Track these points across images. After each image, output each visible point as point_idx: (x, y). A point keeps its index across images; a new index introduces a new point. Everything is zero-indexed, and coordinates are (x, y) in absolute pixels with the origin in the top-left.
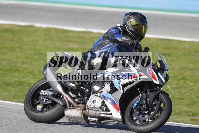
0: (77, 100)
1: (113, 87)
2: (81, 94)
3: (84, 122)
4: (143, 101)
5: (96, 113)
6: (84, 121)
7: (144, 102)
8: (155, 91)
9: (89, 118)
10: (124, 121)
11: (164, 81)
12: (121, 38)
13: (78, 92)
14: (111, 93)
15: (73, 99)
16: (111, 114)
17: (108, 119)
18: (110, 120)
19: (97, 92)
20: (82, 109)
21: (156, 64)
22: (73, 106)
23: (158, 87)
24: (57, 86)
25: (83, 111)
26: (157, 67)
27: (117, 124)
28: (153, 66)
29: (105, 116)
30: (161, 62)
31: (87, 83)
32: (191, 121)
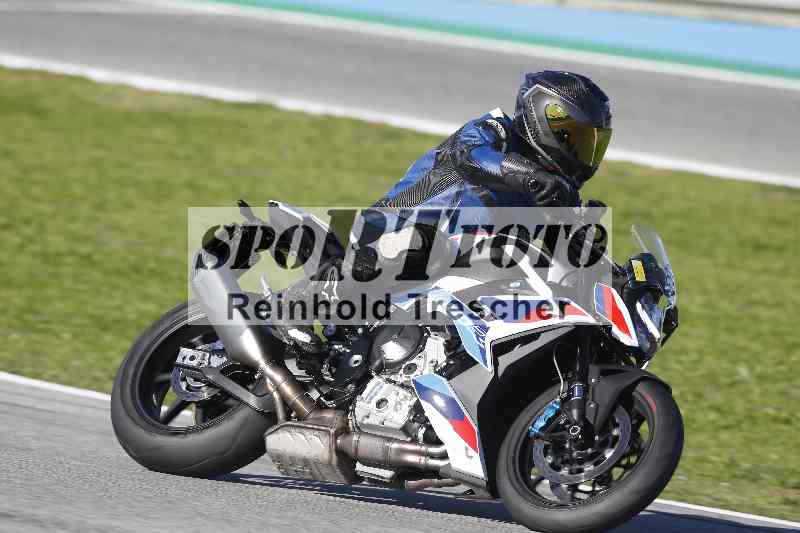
0: (315, 395)
1: (459, 350)
2: (334, 371)
3: (337, 479)
4: (570, 410)
5: (386, 450)
6: (341, 476)
7: (575, 413)
8: (620, 371)
9: (359, 467)
10: (492, 485)
11: (657, 334)
12: (499, 162)
13: (322, 363)
14: (449, 372)
15: (302, 387)
16: (444, 456)
17: (434, 473)
18: (440, 478)
19: (394, 367)
20: (332, 431)
21: (631, 269)
22: (301, 417)
23: (633, 360)
24: (241, 334)
25: (336, 438)
26: (633, 278)
27: (464, 494)
28: (615, 274)
29: (422, 461)
30: (648, 260)
31: (360, 331)
32: (783, 507)
